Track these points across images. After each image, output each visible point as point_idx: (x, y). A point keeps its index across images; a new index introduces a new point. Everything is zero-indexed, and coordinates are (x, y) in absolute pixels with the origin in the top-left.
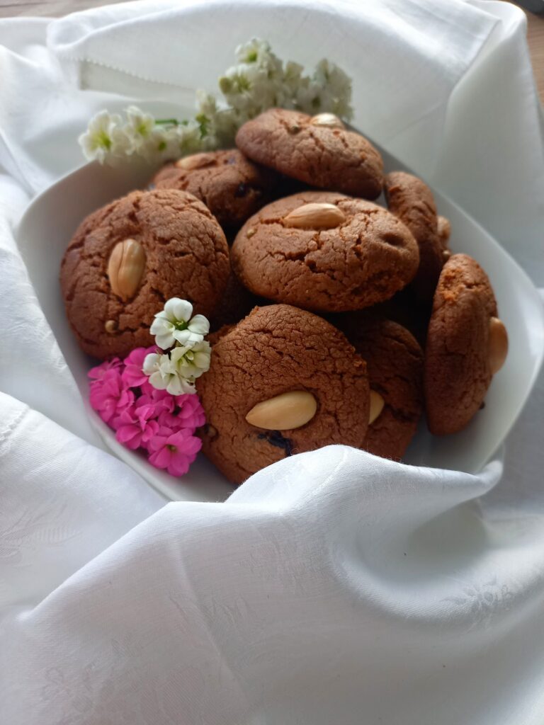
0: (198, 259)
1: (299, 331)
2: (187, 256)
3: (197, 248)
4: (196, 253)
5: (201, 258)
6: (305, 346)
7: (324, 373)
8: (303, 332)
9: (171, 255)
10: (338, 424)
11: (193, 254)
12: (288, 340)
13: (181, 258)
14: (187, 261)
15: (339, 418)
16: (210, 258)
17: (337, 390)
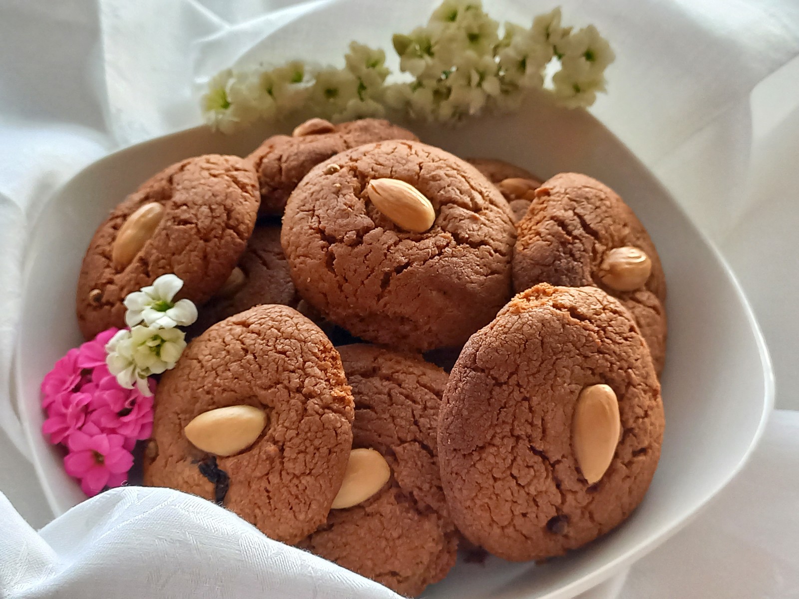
0: (199, 231)
1: (279, 331)
2: (189, 226)
3: (202, 219)
4: (200, 225)
5: (202, 231)
6: (276, 348)
7: (286, 387)
8: (283, 333)
9: (174, 222)
10: (282, 463)
11: (197, 224)
12: (261, 337)
13: (182, 227)
14: (185, 231)
15: (285, 454)
16: (213, 233)
17: (293, 414)
